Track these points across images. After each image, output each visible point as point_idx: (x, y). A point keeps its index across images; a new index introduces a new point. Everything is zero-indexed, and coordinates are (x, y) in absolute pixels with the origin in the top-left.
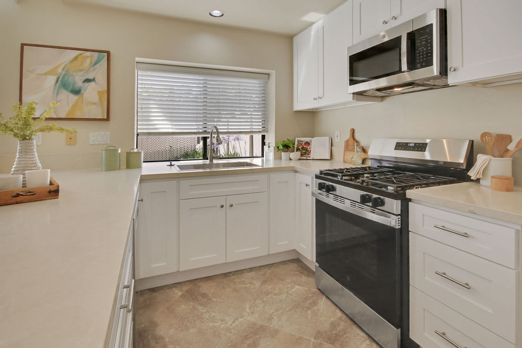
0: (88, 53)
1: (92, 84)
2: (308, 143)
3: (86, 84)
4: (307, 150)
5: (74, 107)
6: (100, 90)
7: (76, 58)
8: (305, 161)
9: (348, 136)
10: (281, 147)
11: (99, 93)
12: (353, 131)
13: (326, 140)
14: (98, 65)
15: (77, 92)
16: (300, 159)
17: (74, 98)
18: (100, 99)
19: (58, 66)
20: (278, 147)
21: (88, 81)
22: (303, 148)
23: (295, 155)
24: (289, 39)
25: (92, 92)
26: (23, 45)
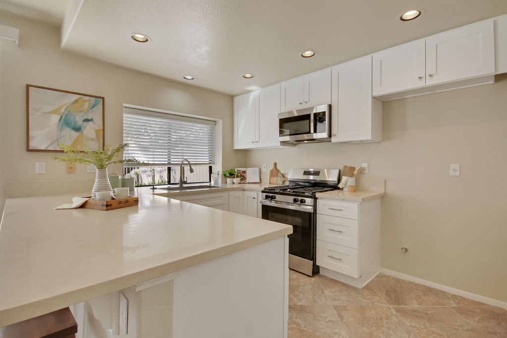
0: (87, 98)
1: (91, 123)
2: (244, 172)
3: (86, 123)
4: (244, 176)
5: (76, 142)
6: (97, 128)
7: (76, 101)
8: (243, 184)
9: (272, 167)
10: (228, 175)
11: (97, 131)
12: (275, 164)
13: (257, 169)
14: (95, 108)
15: (78, 129)
16: (240, 183)
17: (75, 134)
18: (97, 136)
19: (61, 107)
20: (225, 175)
21: (87, 120)
22: (241, 175)
23: (236, 180)
24: (232, 97)
25: (90, 130)
26: (28, 86)
